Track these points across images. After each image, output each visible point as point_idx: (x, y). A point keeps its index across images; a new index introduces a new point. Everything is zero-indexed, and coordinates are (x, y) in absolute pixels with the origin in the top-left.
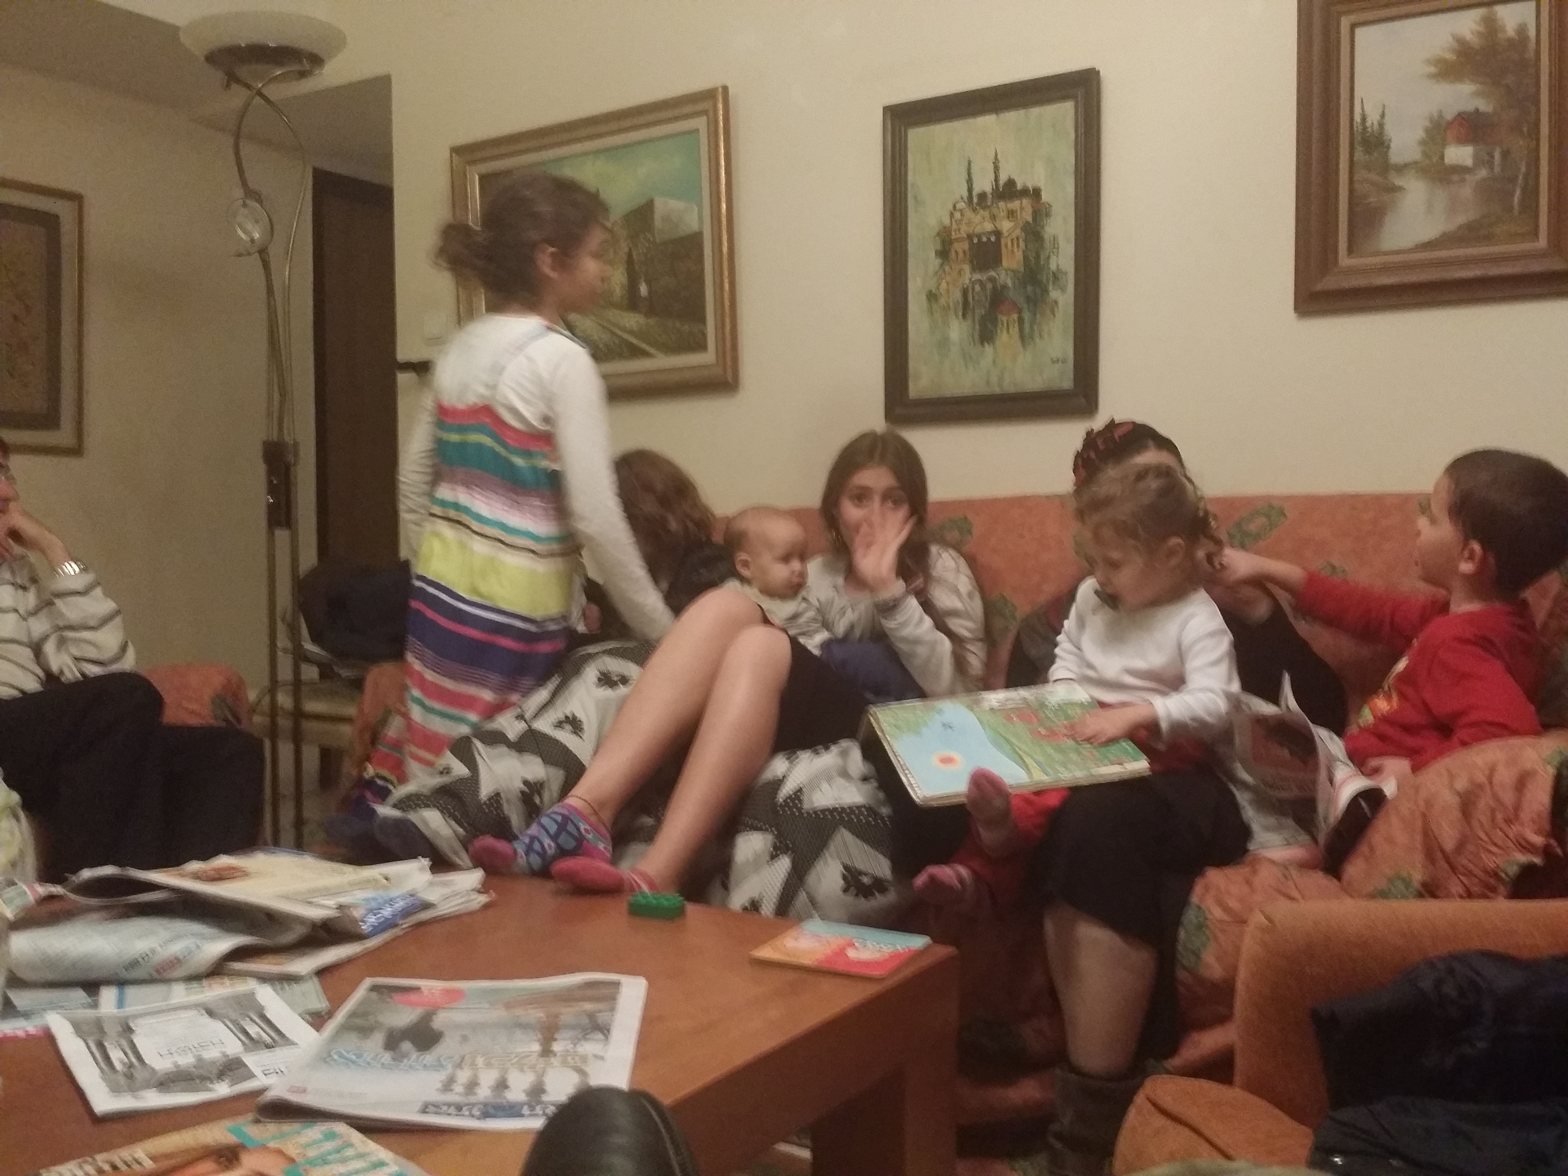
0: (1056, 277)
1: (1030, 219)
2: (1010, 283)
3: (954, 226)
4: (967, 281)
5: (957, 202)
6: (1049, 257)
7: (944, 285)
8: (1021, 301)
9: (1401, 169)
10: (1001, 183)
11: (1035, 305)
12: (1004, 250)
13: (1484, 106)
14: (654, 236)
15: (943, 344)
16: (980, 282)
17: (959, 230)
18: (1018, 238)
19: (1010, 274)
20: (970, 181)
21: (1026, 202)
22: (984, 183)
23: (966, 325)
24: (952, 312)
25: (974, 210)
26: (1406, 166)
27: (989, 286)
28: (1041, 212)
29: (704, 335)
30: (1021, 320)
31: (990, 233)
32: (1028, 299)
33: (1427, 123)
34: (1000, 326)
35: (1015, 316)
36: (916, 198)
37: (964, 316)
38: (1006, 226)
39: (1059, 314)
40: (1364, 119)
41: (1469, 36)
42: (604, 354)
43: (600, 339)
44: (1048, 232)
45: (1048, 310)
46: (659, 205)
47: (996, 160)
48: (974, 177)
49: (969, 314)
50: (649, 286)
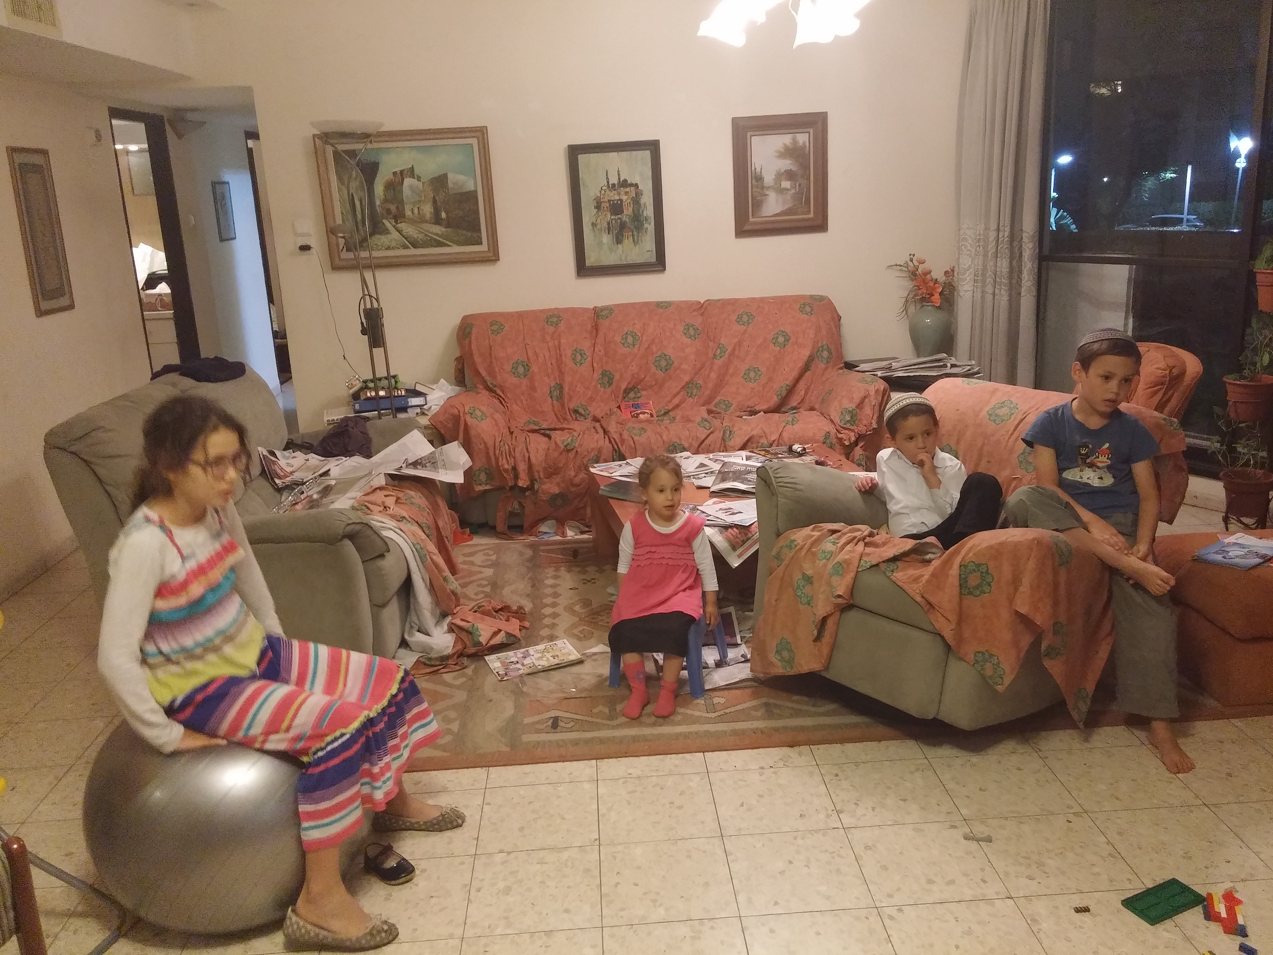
0: (646, 219)
1: (634, 196)
2: (627, 221)
3: (602, 196)
4: (609, 219)
5: (603, 186)
6: (643, 210)
7: (599, 220)
8: (632, 227)
9: (768, 188)
11: (639, 230)
12: (624, 207)
13: (794, 168)
14: (448, 190)
15: (600, 244)
16: (615, 219)
17: (604, 198)
18: (630, 203)
19: (627, 217)
20: (607, 178)
21: (632, 188)
22: (614, 180)
23: (610, 236)
24: (603, 231)
25: (610, 190)
26: (769, 187)
27: (619, 221)
28: (639, 194)
29: (480, 237)
30: (633, 236)
31: (618, 200)
32: (635, 227)
33: (776, 173)
34: (624, 236)
35: (631, 233)
36: (584, 184)
37: (608, 233)
38: (624, 198)
39: (649, 233)
40: (755, 169)
41: (788, 144)
42: (421, 244)
43: (418, 237)
44: (642, 201)
45: (644, 231)
46: (451, 176)
47: (618, 171)
48: (609, 177)
49: (611, 232)
50: (447, 213)
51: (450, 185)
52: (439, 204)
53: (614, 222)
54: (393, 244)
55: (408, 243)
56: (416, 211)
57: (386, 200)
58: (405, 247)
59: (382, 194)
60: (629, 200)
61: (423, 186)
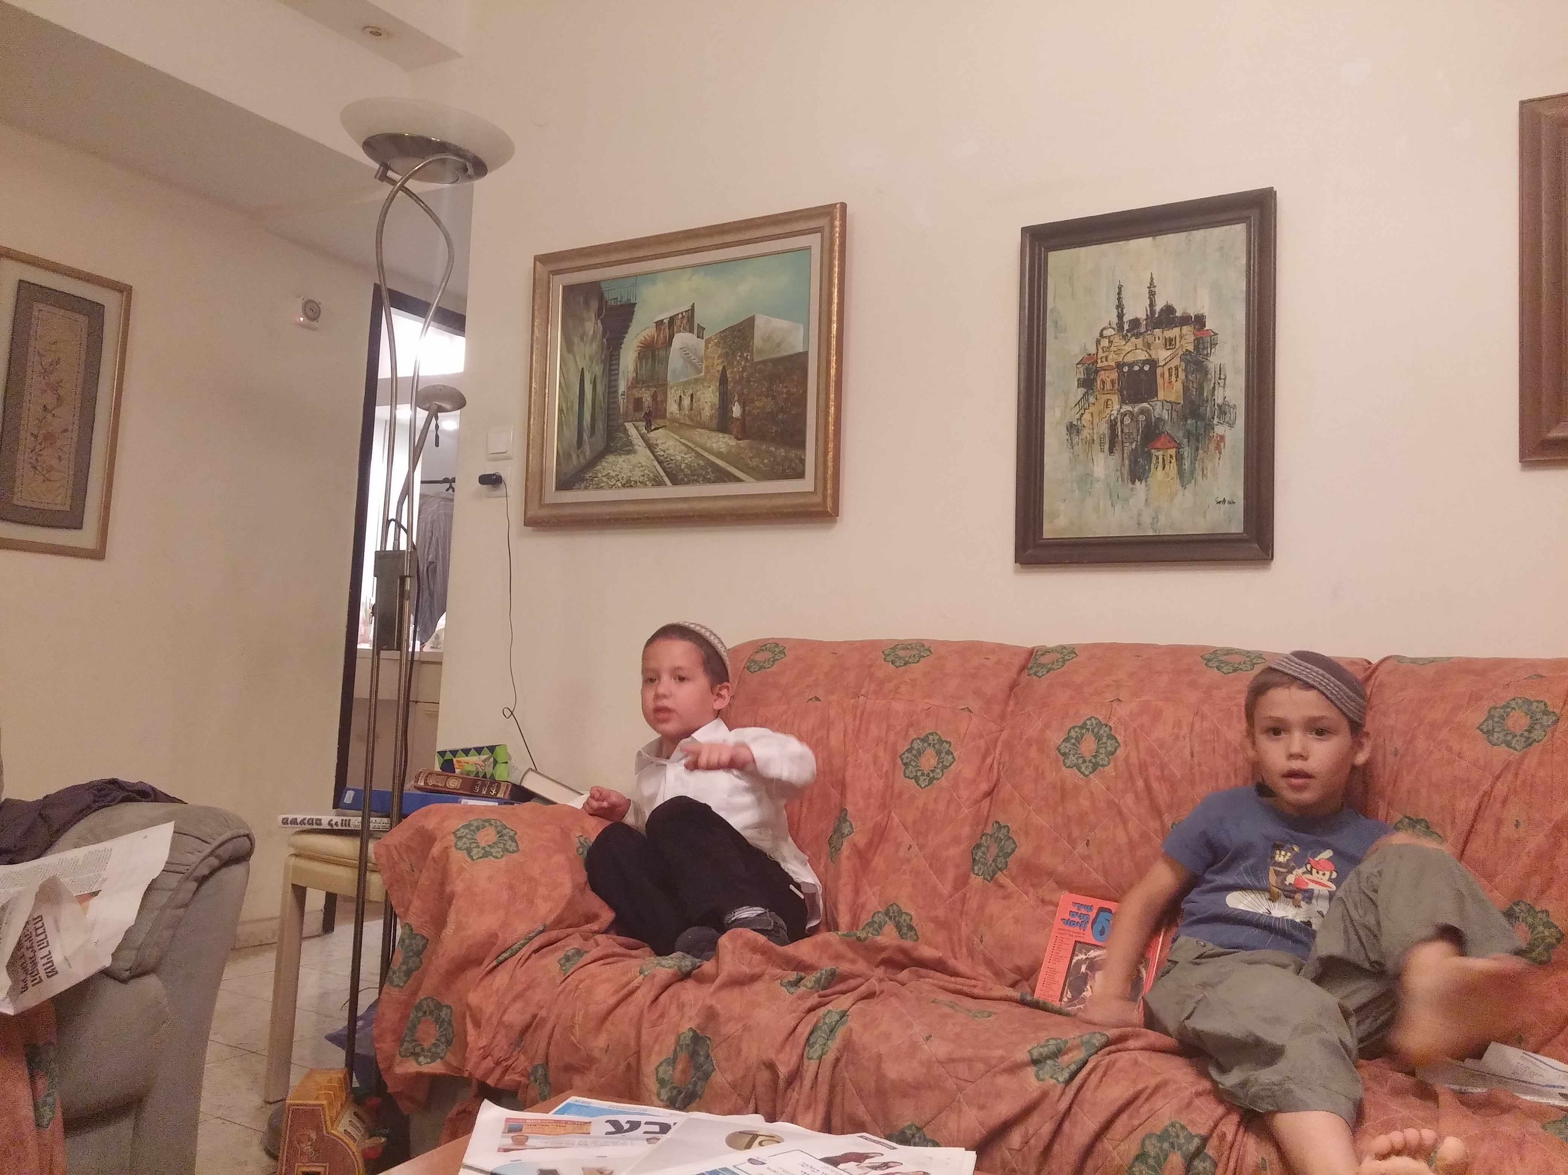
0: (1223, 410)
1: (1191, 348)
2: (1166, 416)
3: (1101, 354)
4: (1115, 412)
5: (1104, 329)
6: (1214, 388)
7: (1087, 416)
8: (1179, 434)
10: (1158, 308)
11: (1198, 441)
12: (1160, 380)
14: (752, 354)
15: (1086, 480)
16: (1131, 414)
17: (1106, 358)
18: (1177, 368)
19: (1167, 406)
20: (1120, 306)
21: (1186, 329)
22: (1137, 310)
23: (1115, 460)
24: (1096, 446)
25: (1124, 337)
27: (1142, 418)
28: (1205, 343)
29: (803, 462)
30: (1180, 458)
31: (1145, 362)
32: (1188, 434)
34: (1154, 461)
35: (1173, 452)
36: (1056, 324)
37: (1111, 451)
38: (1162, 355)
39: (1226, 451)
42: (686, 476)
43: (683, 459)
44: (1214, 361)
45: (1212, 446)
46: (761, 322)
47: (1152, 285)
48: (1124, 302)
49: (1118, 448)
50: (743, 406)
51: (757, 342)
52: (730, 386)
53: (1127, 420)
54: (637, 475)
55: (662, 473)
56: (686, 402)
57: (637, 382)
58: (658, 482)
59: (631, 368)
60: (1176, 362)
61: (707, 347)
